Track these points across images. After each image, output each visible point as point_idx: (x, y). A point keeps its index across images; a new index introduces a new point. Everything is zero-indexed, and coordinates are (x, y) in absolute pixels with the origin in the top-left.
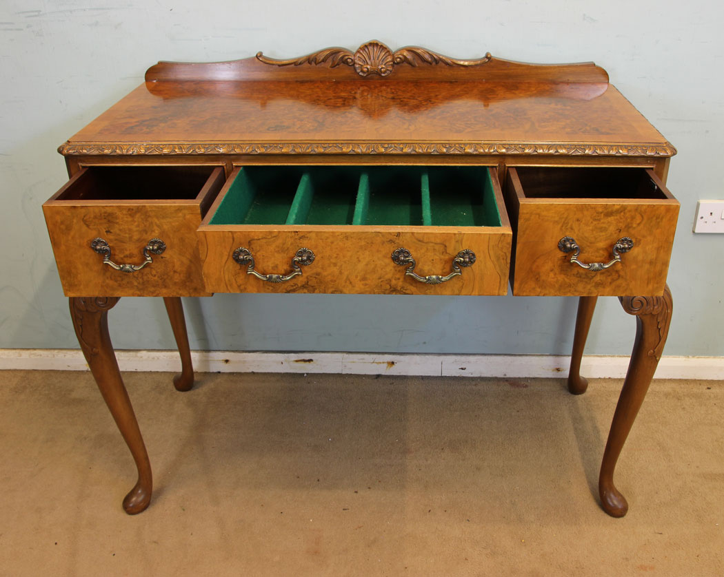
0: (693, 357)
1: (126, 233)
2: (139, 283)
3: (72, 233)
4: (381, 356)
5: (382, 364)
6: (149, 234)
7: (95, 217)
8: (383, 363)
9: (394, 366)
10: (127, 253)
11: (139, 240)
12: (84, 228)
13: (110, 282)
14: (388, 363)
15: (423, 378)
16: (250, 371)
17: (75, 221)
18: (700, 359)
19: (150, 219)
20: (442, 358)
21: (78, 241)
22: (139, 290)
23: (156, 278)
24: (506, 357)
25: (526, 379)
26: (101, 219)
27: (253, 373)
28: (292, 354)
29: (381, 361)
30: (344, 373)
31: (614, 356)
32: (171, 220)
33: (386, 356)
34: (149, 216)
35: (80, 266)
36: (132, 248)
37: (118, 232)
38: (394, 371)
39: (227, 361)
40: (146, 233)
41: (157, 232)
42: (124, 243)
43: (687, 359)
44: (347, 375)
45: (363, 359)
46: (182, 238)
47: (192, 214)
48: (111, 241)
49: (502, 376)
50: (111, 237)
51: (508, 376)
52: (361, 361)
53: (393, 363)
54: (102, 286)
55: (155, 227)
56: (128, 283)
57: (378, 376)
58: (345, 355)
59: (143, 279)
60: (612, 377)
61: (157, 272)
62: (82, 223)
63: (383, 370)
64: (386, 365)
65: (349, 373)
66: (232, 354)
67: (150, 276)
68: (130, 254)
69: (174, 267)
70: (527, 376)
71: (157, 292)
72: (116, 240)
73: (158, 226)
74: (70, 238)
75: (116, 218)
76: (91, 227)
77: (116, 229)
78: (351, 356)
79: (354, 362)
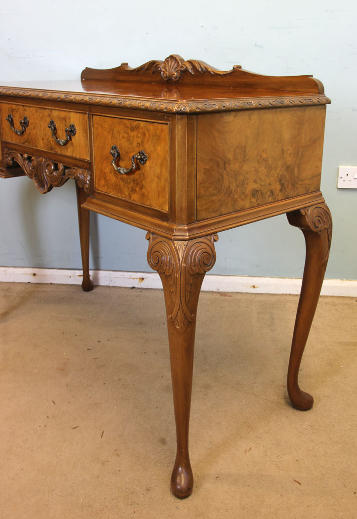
0: (347, 280)
4: (135, 274)
8: (137, 278)
9: (143, 281)
14: (140, 278)
16: (50, 282)
18: (351, 282)
24: (218, 276)
25: (232, 293)
27: (51, 284)
28: (77, 271)
29: (135, 277)
30: (111, 285)
31: (291, 278)
33: (139, 274)
38: (143, 285)
39: (34, 275)
43: (342, 281)
44: (113, 286)
45: (123, 275)
49: (216, 291)
51: (220, 291)
52: (122, 277)
53: (143, 279)
57: (133, 288)
58: (112, 273)
60: (292, 293)
63: (137, 284)
64: (138, 280)
65: (114, 285)
66: (38, 269)
70: (233, 291)
78: (115, 273)
79: (117, 277)
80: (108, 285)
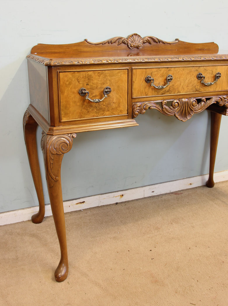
1: (95, 85)
2: (97, 110)
3: (71, 86)
4: (117, 193)
5: (118, 197)
6: (105, 84)
7: (83, 78)
9: (123, 197)
10: (94, 95)
11: (101, 88)
12: (77, 83)
13: (84, 111)
14: (121, 196)
15: (137, 200)
17: (73, 80)
19: (106, 77)
20: (144, 188)
21: (73, 90)
22: (96, 113)
23: (105, 107)
24: (170, 182)
26: (85, 78)
28: (74, 201)
29: (117, 196)
30: (100, 206)
32: (115, 77)
33: (119, 192)
34: (106, 76)
35: (71, 103)
36: (96, 92)
37: (92, 84)
38: (124, 199)
40: (104, 84)
41: (108, 83)
42: (93, 89)
44: (102, 206)
45: (108, 196)
46: (118, 86)
47: (124, 74)
48: (88, 89)
50: (89, 87)
52: (108, 197)
53: (123, 195)
54: (80, 113)
55: (108, 81)
56: (92, 110)
57: (117, 203)
58: (100, 196)
59: (99, 108)
61: (106, 104)
62: (76, 80)
63: (119, 200)
64: (119, 197)
67: (102, 106)
68: (95, 95)
69: (113, 100)
71: (104, 114)
72: (90, 88)
73: (110, 80)
74: (69, 89)
75: (92, 77)
76: (80, 82)
77: (91, 84)
78: (103, 195)
79: (105, 199)
80: (98, 206)
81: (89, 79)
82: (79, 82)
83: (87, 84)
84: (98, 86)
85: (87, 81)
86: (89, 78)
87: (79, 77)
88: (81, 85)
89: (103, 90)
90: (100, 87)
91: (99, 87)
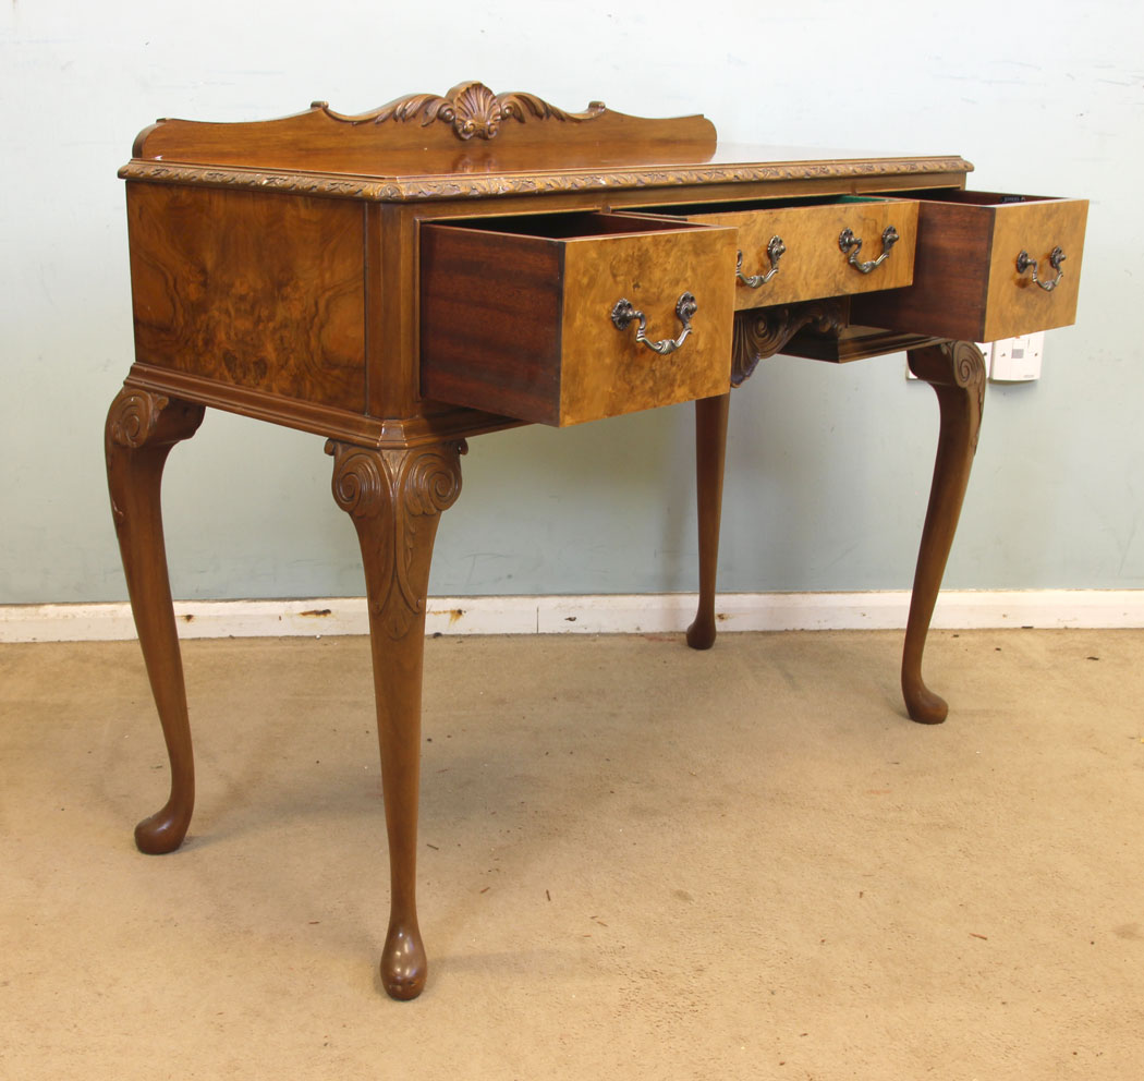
4: (441, 600)
5: (445, 615)
7: (626, 260)
8: (445, 612)
9: (461, 618)
14: (453, 612)
16: (227, 634)
20: (539, 600)
26: (632, 263)
27: (231, 637)
29: (441, 610)
33: (452, 600)
37: (647, 285)
38: (461, 627)
50: (639, 294)
53: (460, 612)
62: (609, 271)
64: (448, 616)
72: (642, 300)
75: (650, 259)
76: (618, 279)
77: (645, 283)
81: (640, 265)
82: (615, 276)
83: (636, 286)
84: (663, 290)
85: (637, 273)
86: (642, 262)
87: (617, 259)
88: (621, 288)
89: (673, 305)
90: (669, 295)
91: (667, 292)
